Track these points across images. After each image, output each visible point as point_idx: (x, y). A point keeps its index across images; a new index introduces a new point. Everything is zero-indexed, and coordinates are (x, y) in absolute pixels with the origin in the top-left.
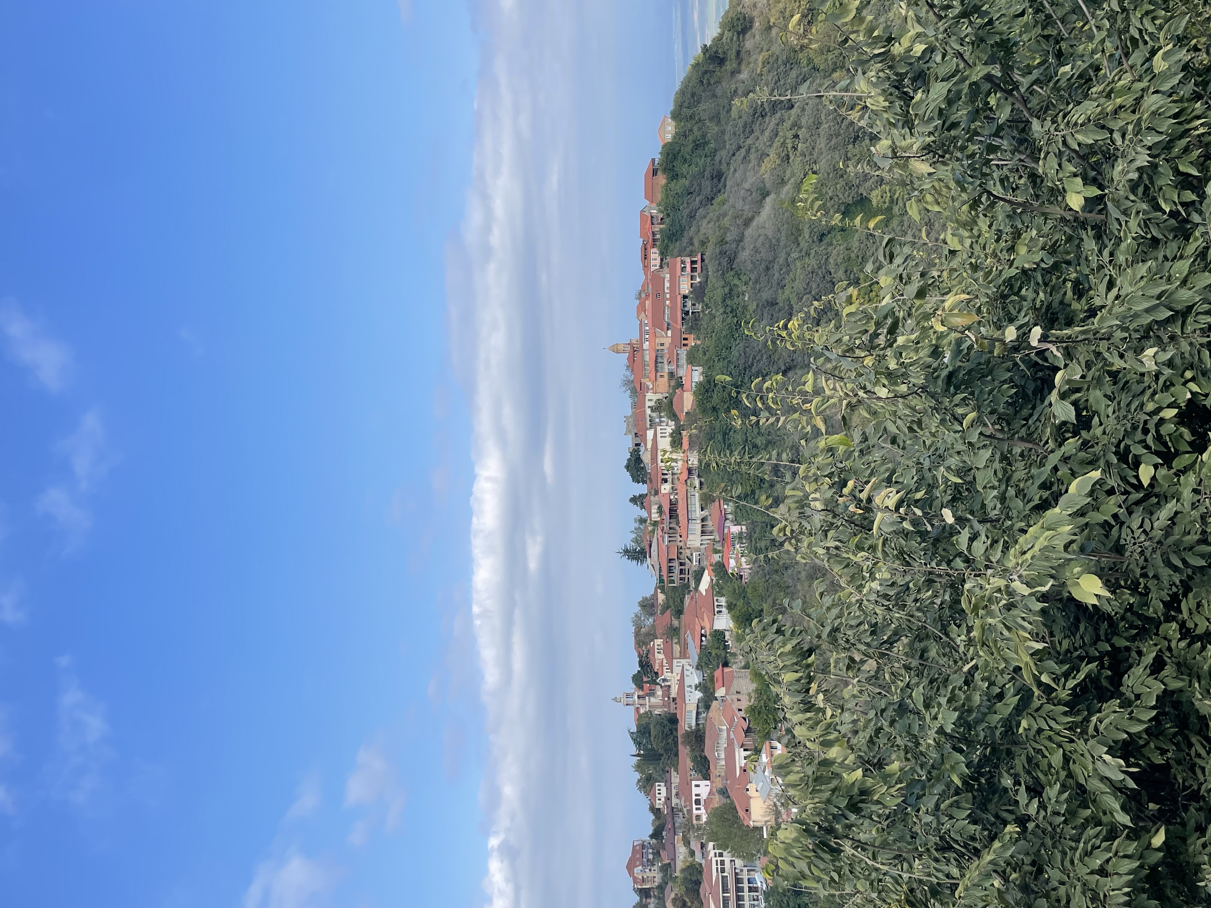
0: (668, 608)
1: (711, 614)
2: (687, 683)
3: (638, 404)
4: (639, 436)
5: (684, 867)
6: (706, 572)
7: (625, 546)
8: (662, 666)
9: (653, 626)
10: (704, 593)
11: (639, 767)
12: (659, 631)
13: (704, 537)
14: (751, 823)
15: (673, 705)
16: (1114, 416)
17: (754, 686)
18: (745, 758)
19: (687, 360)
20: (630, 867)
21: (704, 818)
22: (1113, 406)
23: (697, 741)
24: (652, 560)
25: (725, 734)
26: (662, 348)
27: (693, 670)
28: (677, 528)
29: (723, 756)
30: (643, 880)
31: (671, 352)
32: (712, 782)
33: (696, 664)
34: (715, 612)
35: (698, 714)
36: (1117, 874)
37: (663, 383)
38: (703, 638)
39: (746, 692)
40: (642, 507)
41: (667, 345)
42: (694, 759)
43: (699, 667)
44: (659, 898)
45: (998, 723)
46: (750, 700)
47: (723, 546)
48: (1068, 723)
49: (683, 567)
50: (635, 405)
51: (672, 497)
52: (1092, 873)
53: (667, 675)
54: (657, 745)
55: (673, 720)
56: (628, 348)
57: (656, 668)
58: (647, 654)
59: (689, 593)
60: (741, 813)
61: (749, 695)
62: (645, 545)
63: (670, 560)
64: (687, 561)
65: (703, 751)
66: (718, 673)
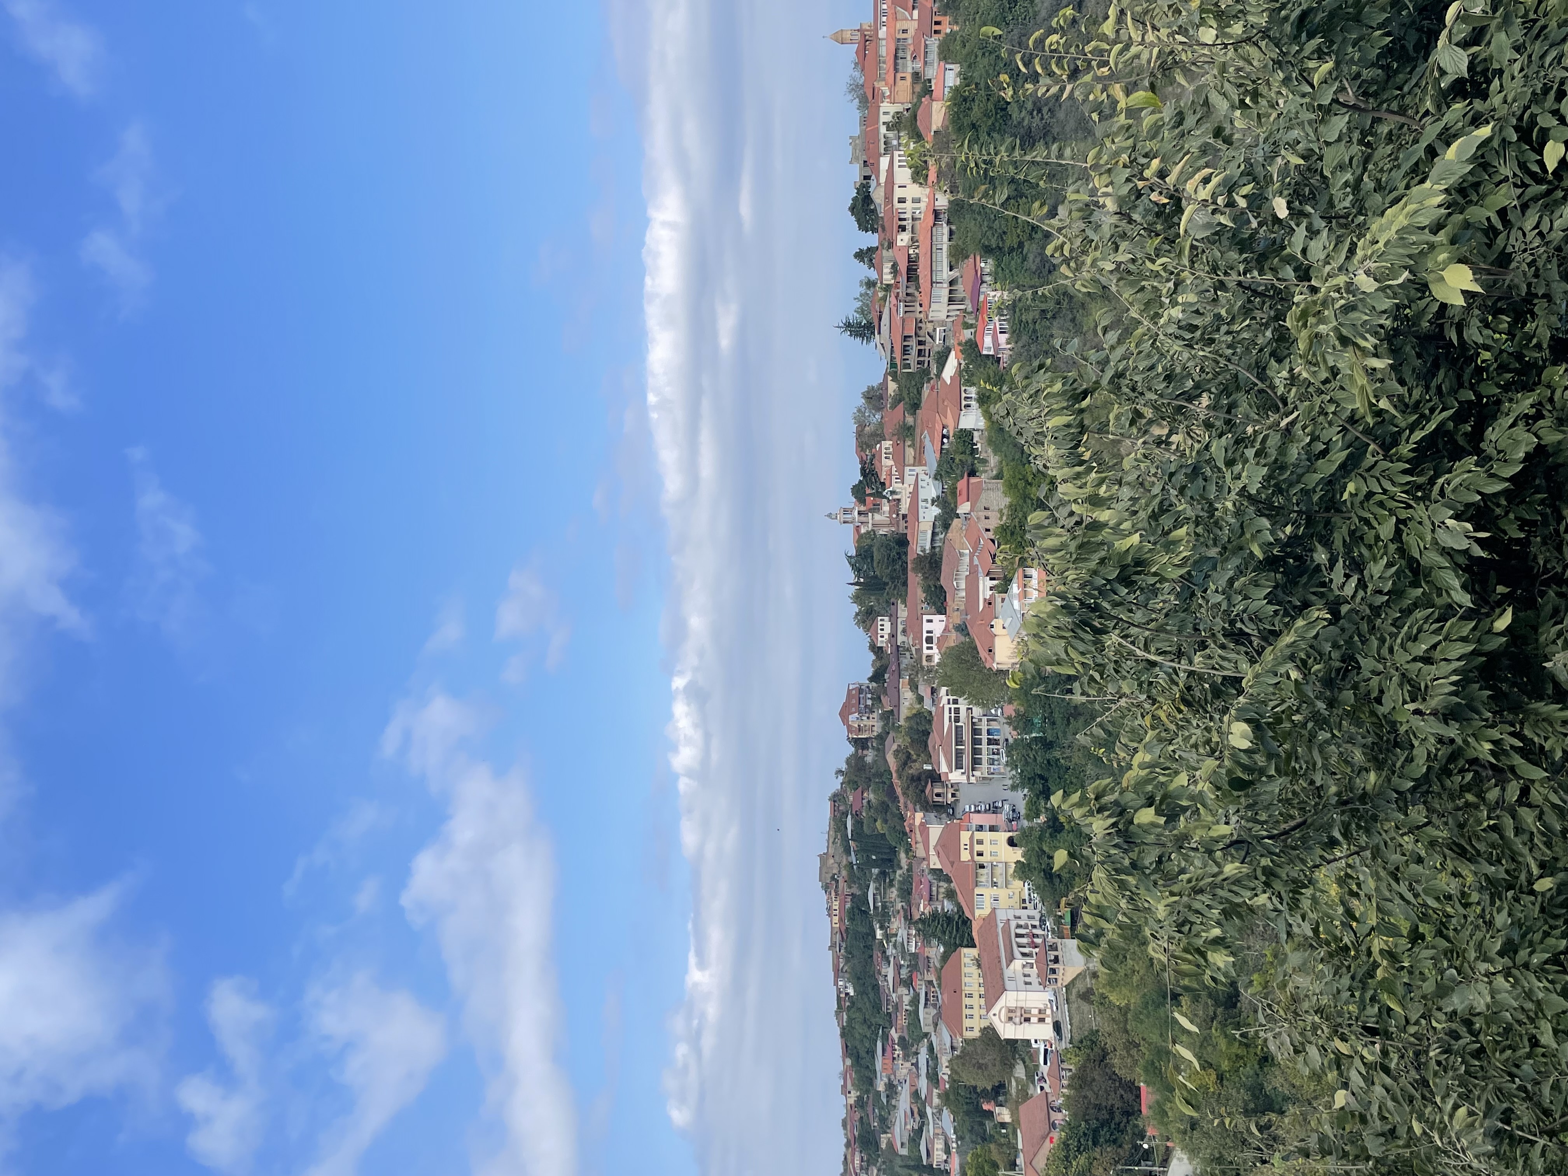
0: (900, 401)
1: (956, 409)
2: (922, 496)
3: (869, 120)
4: (869, 164)
5: (909, 715)
6: (953, 353)
7: (848, 318)
8: (891, 475)
9: (881, 424)
10: (948, 382)
11: (857, 598)
12: (888, 430)
13: (952, 307)
14: (995, 665)
15: (902, 523)
16: (1521, 75)
17: (1007, 500)
18: (991, 589)
19: (939, 54)
20: (844, 715)
21: (937, 659)
22: (1522, 60)
23: (931, 567)
24: (883, 337)
25: (967, 559)
26: (904, 36)
27: (930, 481)
28: (917, 294)
29: (963, 585)
30: (860, 729)
31: (916, 44)
32: (948, 617)
33: (933, 473)
34: (961, 407)
35: (934, 534)
36: (1445, 660)
37: (905, 86)
38: (945, 440)
39: (997, 508)
40: (871, 265)
41: (911, 32)
42: (927, 590)
43: (938, 477)
44: (878, 750)
45: (1317, 484)
46: (1001, 519)
47: (977, 319)
48: (1408, 483)
49: (922, 347)
50: (864, 121)
51: (911, 252)
52: (1415, 660)
53: (896, 486)
54: (881, 571)
55: (902, 542)
56: (858, 37)
57: (883, 477)
58: (872, 460)
59: (929, 381)
60: (983, 654)
61: (1001, 511)
62: (874, 316)
63: (906, 338)
64: (928, 339)
65: (938, 579)
66: (961, 485)
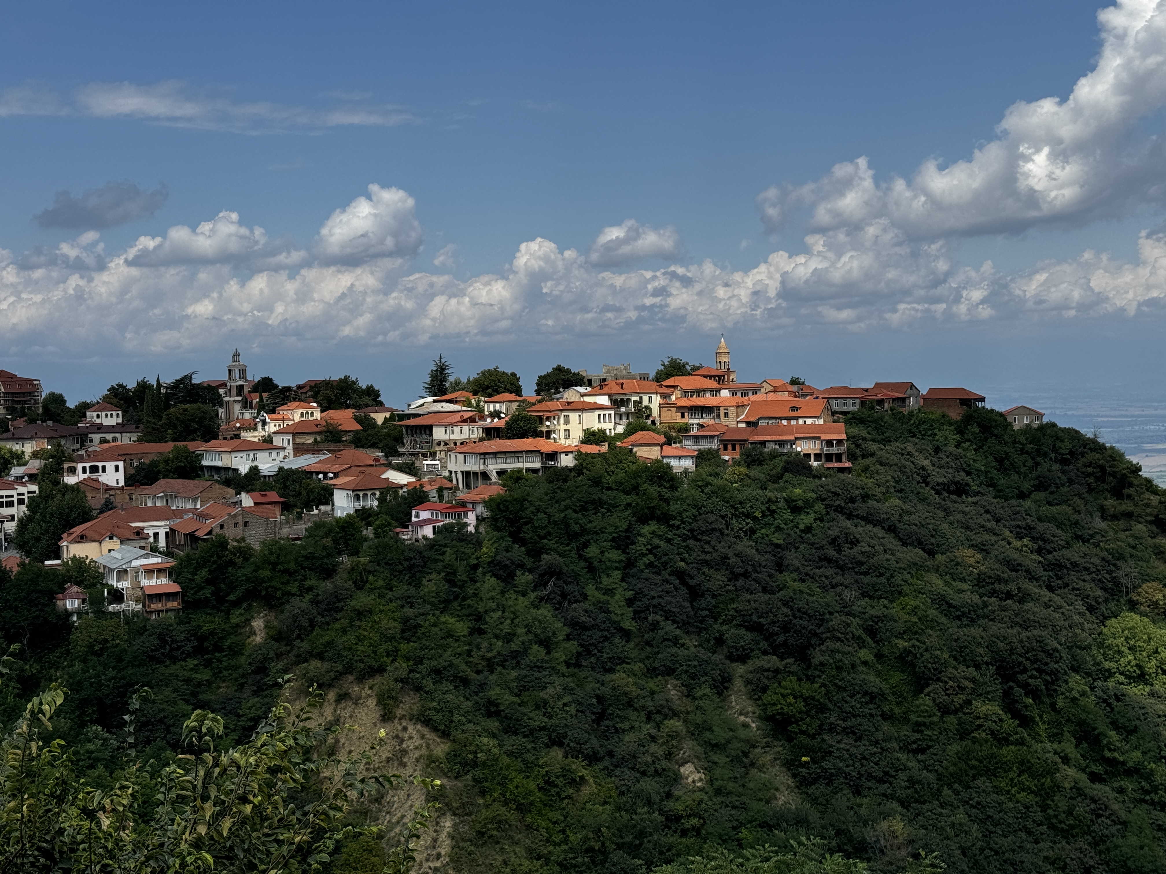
0: (365, 427)
2: (260, 455)
4: (602, 385)
6: (413, 479)
7: (450, 368)
8: (283, 419)
9: (340, 406)
10: (383, 476)
11: (143, 386)
12: (332, 415)
13: (460, 476)
14: (65, 543)
15: (229, 434)
17: (256, 546)
18: (156, 535)
19: (704, 450)
21: (70, 479)
23: (180, 467)
24: (431, 404)
25: (189, 506)
26: (722, 415)
27: (277, 463)
28: (474, 439)
29: (159, 503)
31: (716, 427)
32: (122, 489)
33: (286, 466)
34: (356, 491)
35: (219, 469)
37: (674, 418)
38: (321, 476)
39: (247, 534)
41: (726, 422)
42: (154, 464)
43: (282, 470)
46: (235, 540)
47: (448, 502)
50: (643, 377)
53: (271, 425)
54: (173, 413)
55: (209, 434)
56: (723, 369)
57: (281, 411)
58: (300, 398)
59: (384, 455)
60: (78, 530)
61: (243, 539)
62: (452, 394)
65: (165, 476)
66: (273, 496)
